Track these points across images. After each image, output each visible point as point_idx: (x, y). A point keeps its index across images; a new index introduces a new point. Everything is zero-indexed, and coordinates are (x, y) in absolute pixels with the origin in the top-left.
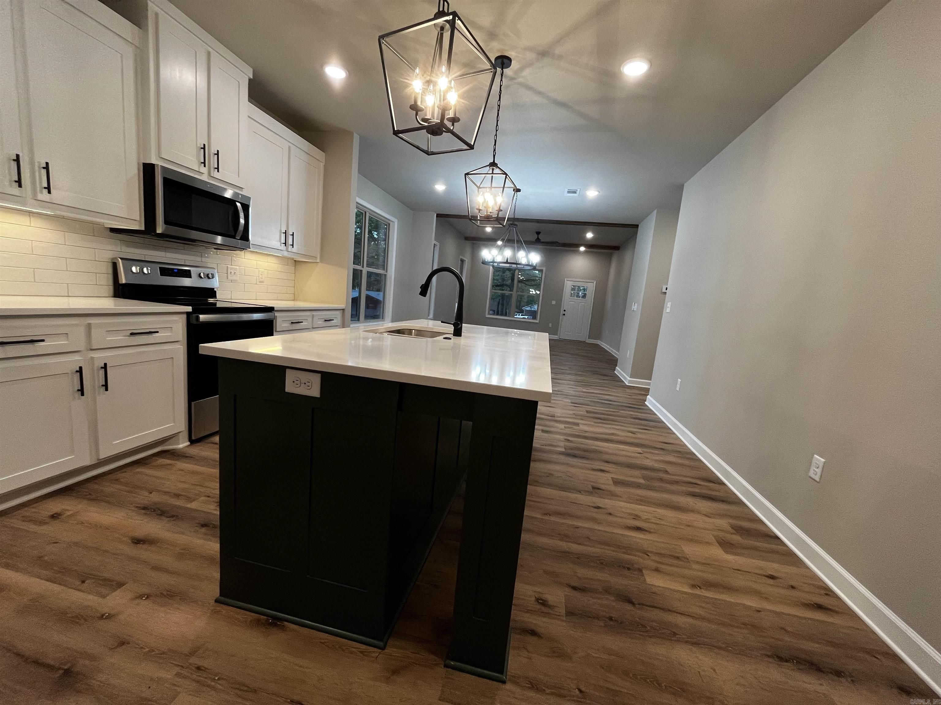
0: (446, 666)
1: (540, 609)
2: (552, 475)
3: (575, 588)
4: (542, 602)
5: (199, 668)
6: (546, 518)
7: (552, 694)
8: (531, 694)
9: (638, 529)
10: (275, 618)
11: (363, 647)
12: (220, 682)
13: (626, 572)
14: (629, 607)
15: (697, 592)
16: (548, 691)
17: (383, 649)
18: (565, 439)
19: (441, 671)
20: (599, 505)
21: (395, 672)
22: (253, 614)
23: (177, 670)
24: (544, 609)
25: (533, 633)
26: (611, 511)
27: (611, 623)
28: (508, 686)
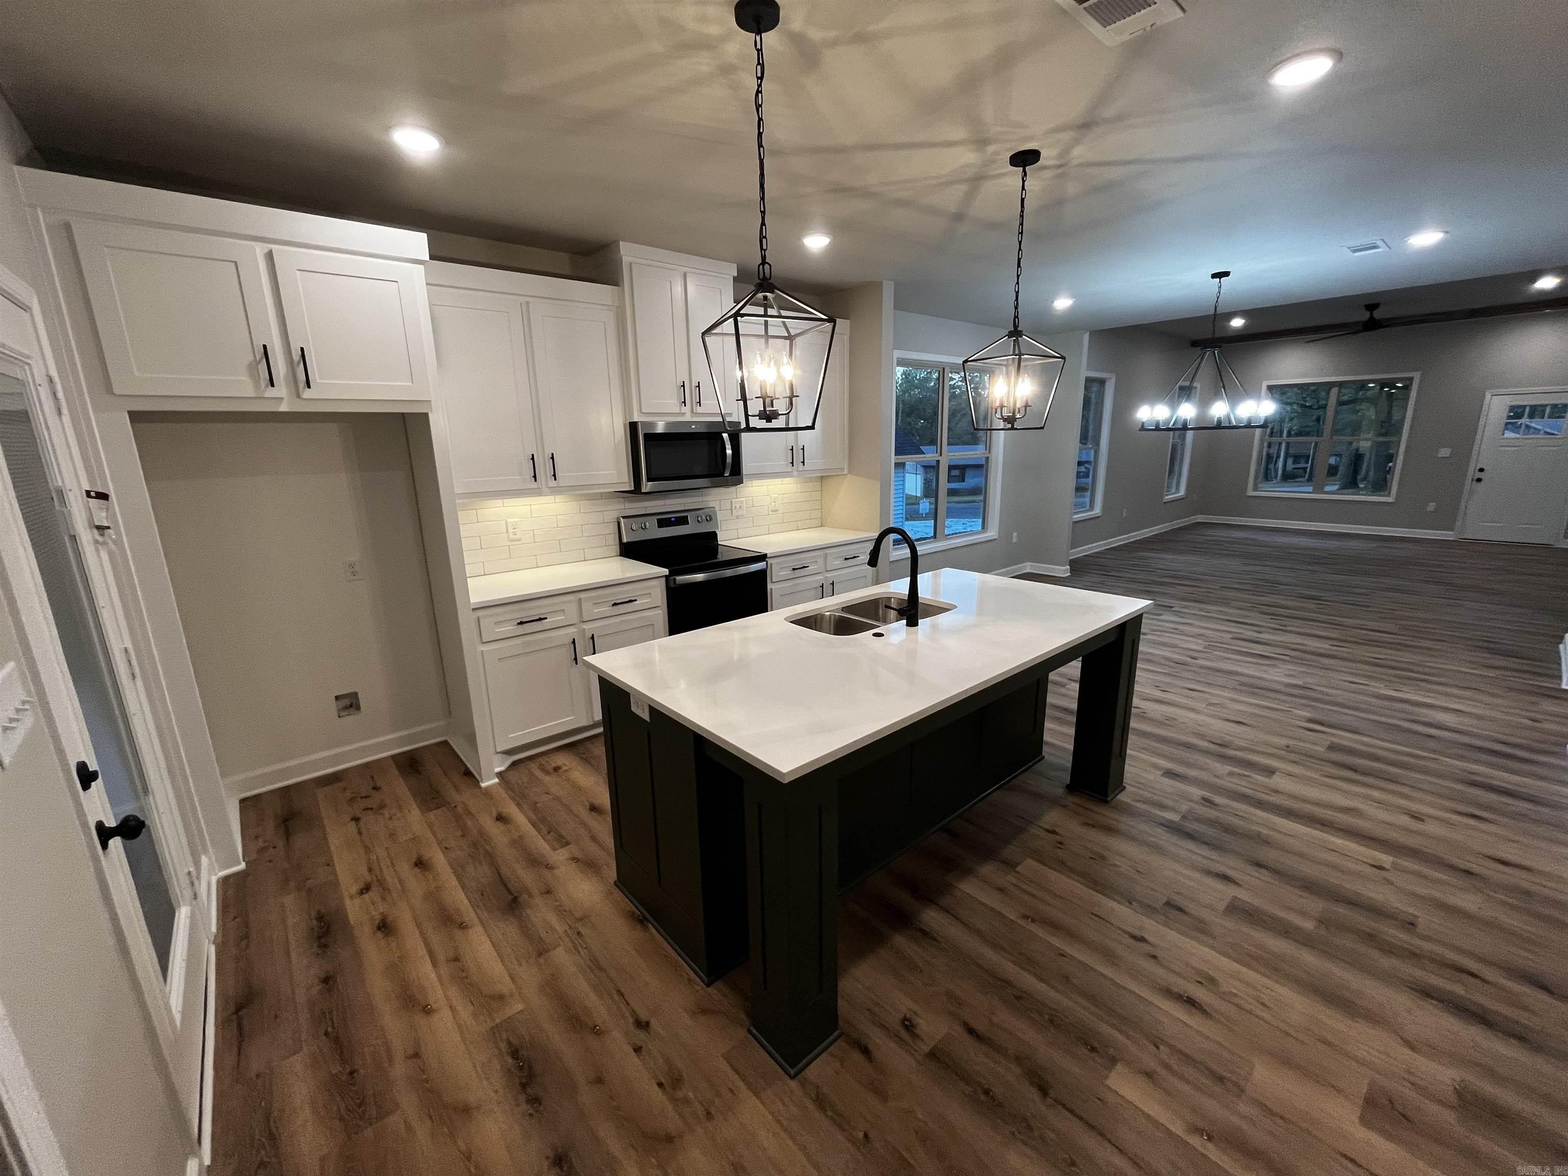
0: (749, 1031)
1: (899, 1032)
2: (1103, 858)
3: (971, 1031)
4: (908, 1025)
5: (579, 933)
6: (1022, 922)
7: (832, 1118)
8: (811, 1106)
9: (1191, 1002)
10: (644, 917)
11: (693, 975)
12: (585, 950)
13: (1083, 1051)
14: (1033, 1094)
15: (1195, 1141)
16: (830, 1113)
17: (708, 985)
18: (1203, 799)
19: (742, 1033)
20: (1146, 936)
21: (704, 1011)
22: (633, 907)
23: (567, 927)
24: (904, 1034)
25: (865, 1051)
26: (1158, 953)
27: (983, 1098)
28: (793, 1084)
